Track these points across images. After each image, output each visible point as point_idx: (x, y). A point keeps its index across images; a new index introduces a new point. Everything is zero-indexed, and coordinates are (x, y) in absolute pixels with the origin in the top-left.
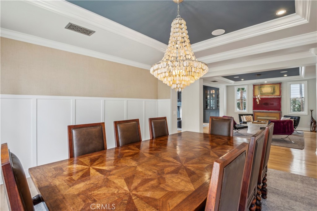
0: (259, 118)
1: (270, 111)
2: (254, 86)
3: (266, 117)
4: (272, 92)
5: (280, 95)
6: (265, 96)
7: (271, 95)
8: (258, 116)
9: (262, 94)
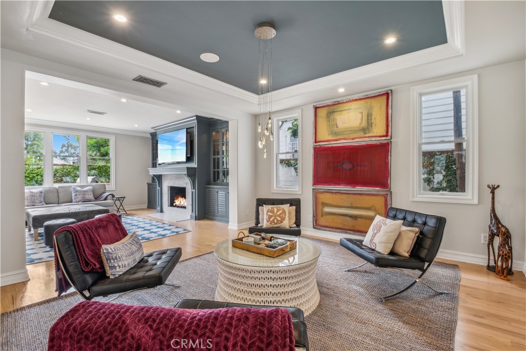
0: (327, 209)
1: (359, 189)
2: (316, 108)
3: (348, 207)
4: (364, 124)
5: (387, 136)
6: (344, 139)
7: (362, 134)
8: (325, 205)
9: (336, 134)
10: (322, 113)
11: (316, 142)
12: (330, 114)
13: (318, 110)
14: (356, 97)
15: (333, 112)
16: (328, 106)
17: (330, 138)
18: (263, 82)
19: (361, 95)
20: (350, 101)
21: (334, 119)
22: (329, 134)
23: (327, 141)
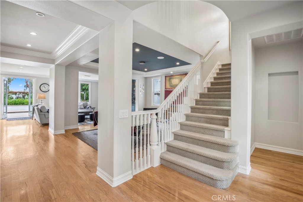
6: (174, 88)
9: (171, 86)
10: (168, 78)
11: (165, 89)
12: (170, 79)
13: (166, 77)
14: (177, 74)
15: (171, 79)
16: (169, 76)
17: (170, 87)
18: (146, 70)
19: (179, 74)
20: (176, 75)
21: (171, 81)
22: (170, 86)
23: (169, 89)
